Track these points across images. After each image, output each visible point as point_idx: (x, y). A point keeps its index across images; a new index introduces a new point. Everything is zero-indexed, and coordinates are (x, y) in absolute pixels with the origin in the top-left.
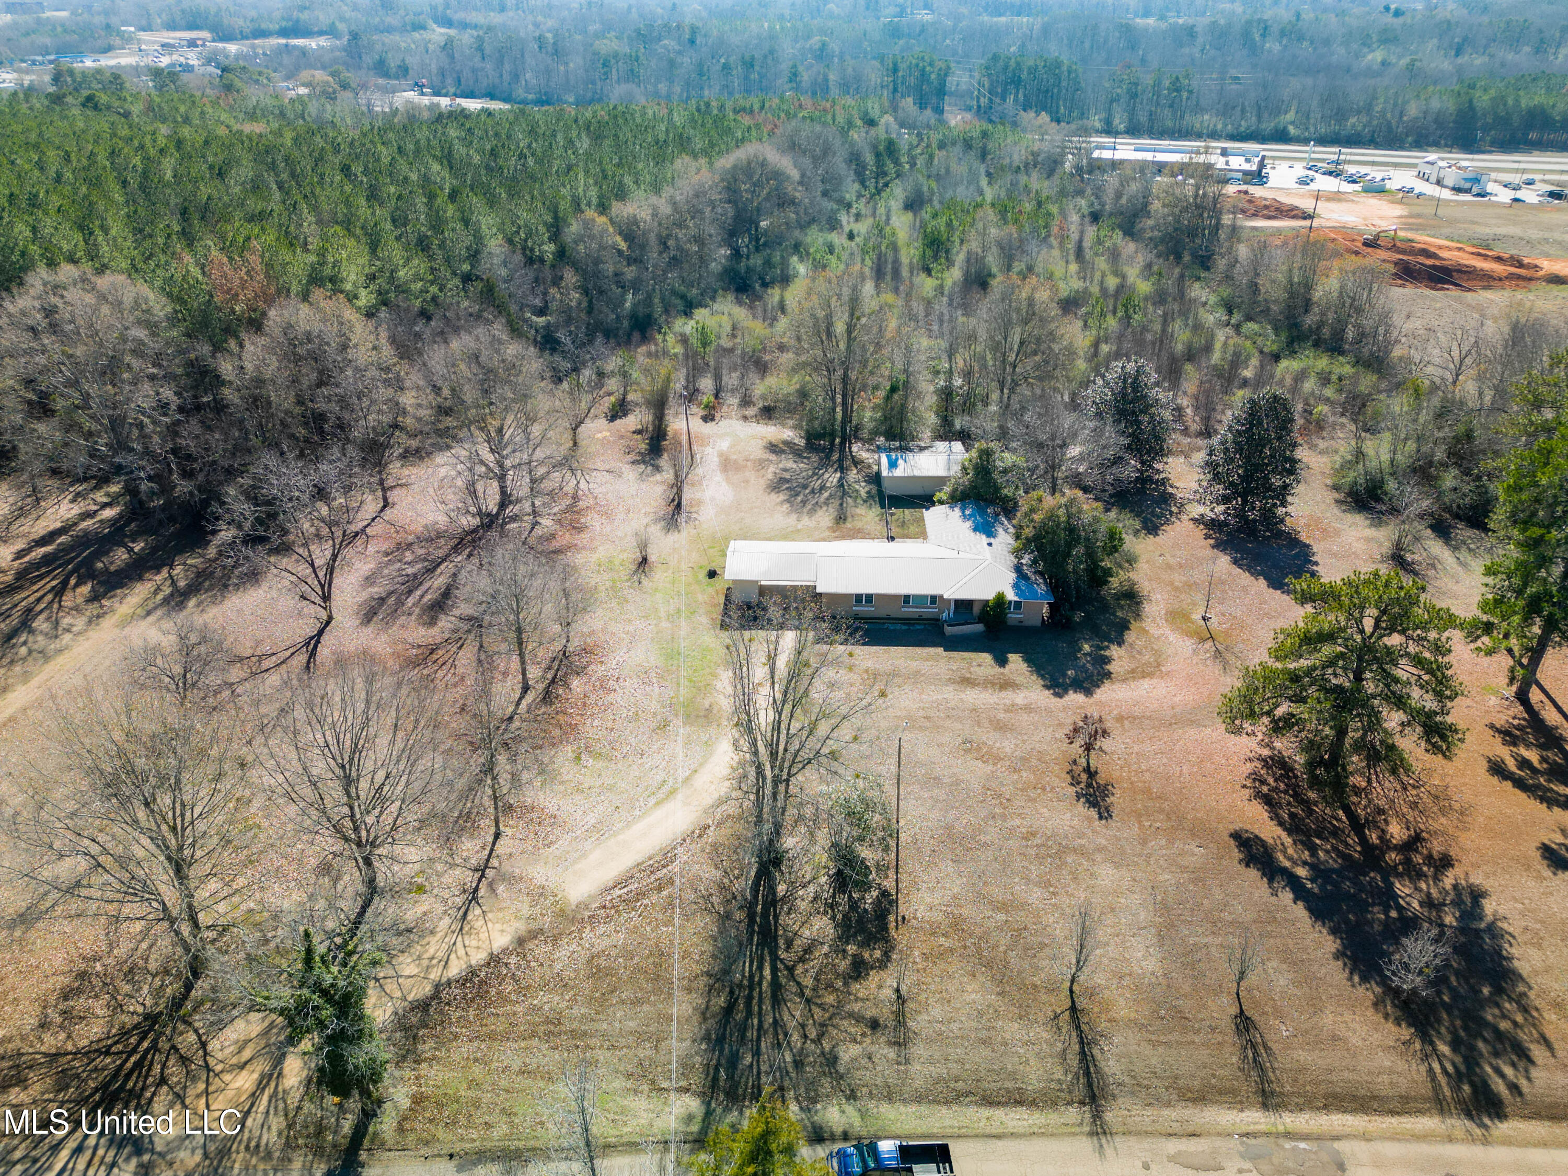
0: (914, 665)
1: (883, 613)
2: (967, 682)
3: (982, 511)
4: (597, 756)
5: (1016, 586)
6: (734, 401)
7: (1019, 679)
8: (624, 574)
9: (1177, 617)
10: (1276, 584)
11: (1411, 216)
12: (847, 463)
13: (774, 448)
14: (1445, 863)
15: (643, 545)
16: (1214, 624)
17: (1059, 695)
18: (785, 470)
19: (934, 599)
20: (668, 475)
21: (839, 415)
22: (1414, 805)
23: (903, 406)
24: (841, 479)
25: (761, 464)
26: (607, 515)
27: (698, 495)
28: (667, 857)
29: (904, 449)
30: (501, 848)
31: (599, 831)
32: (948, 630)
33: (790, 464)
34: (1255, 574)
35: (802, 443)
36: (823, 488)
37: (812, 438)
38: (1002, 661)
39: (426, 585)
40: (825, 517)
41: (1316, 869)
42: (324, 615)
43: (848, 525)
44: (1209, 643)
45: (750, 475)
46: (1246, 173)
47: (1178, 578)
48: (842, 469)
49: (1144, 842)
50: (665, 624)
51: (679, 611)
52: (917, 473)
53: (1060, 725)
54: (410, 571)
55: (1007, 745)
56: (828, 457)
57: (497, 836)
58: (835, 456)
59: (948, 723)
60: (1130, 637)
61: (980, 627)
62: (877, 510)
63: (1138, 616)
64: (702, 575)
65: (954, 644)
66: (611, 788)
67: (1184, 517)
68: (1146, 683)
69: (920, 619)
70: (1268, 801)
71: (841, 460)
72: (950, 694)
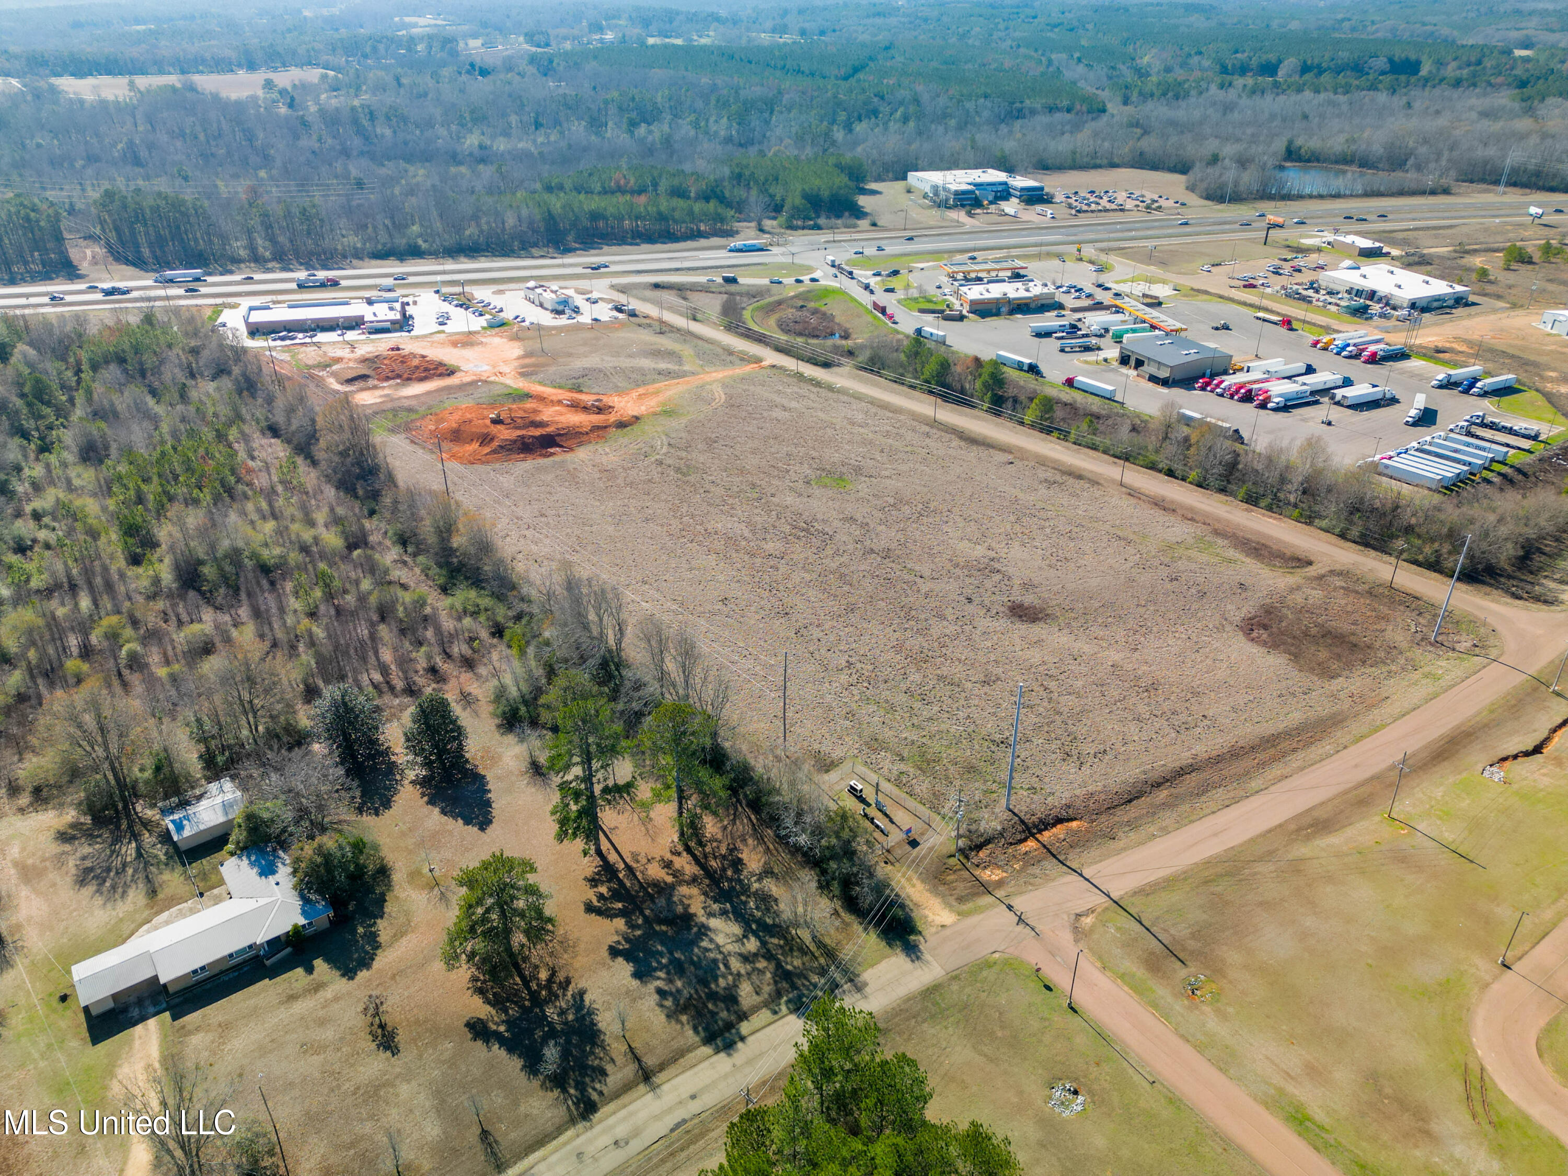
0: (252, 1002)
1: (216, 971)
2: (292, 998)
3: (262, 852)
5: (304, 913)
7: (325, 978)
9: (414, 875)
10: (467, 822)
11: (526, 355)
12: (138, 828)
13: (63, 837)
14: (568, 981)
16: (437, 873)
17: (351, 978)
18: (83, 858)
19: (250, 947)
21: (111, 777)
22: (552, 954)
23: (172, 771)
24: (138, 849)
25: (59, 860)
29: (184, 804)
32: (268, 963)
33: (86, 850)
34: (455, 817)
35: (88, 820)
36: (125, 865)
37: (99, 820)
38: (310, 970)
40: (136, 896)
41: (510, 1023)
43: (161, 896)
44: (436, 889)
45: (52, 876)
46: (393, 322)
47: (410, 842)
48: (135, 836)
49: (420, 1057)
50: (41, 1064)
51: (49, 1046)
52: (202, 827)
53: (359, 1000)
55: (329, 1034)
56: (118, 827)
58: (124, 826)
59: (287, 1037)
60: (389, 908)
61: (289, 950)
62: (179, 869)
63: (389, 886)
64: (55, 1004)
65: (273, 973)
67: (406, 782)
68: (404, 941)
69: (245, 962)
70: (481, 991)
71: (130, 827)
72: (284, 1014)
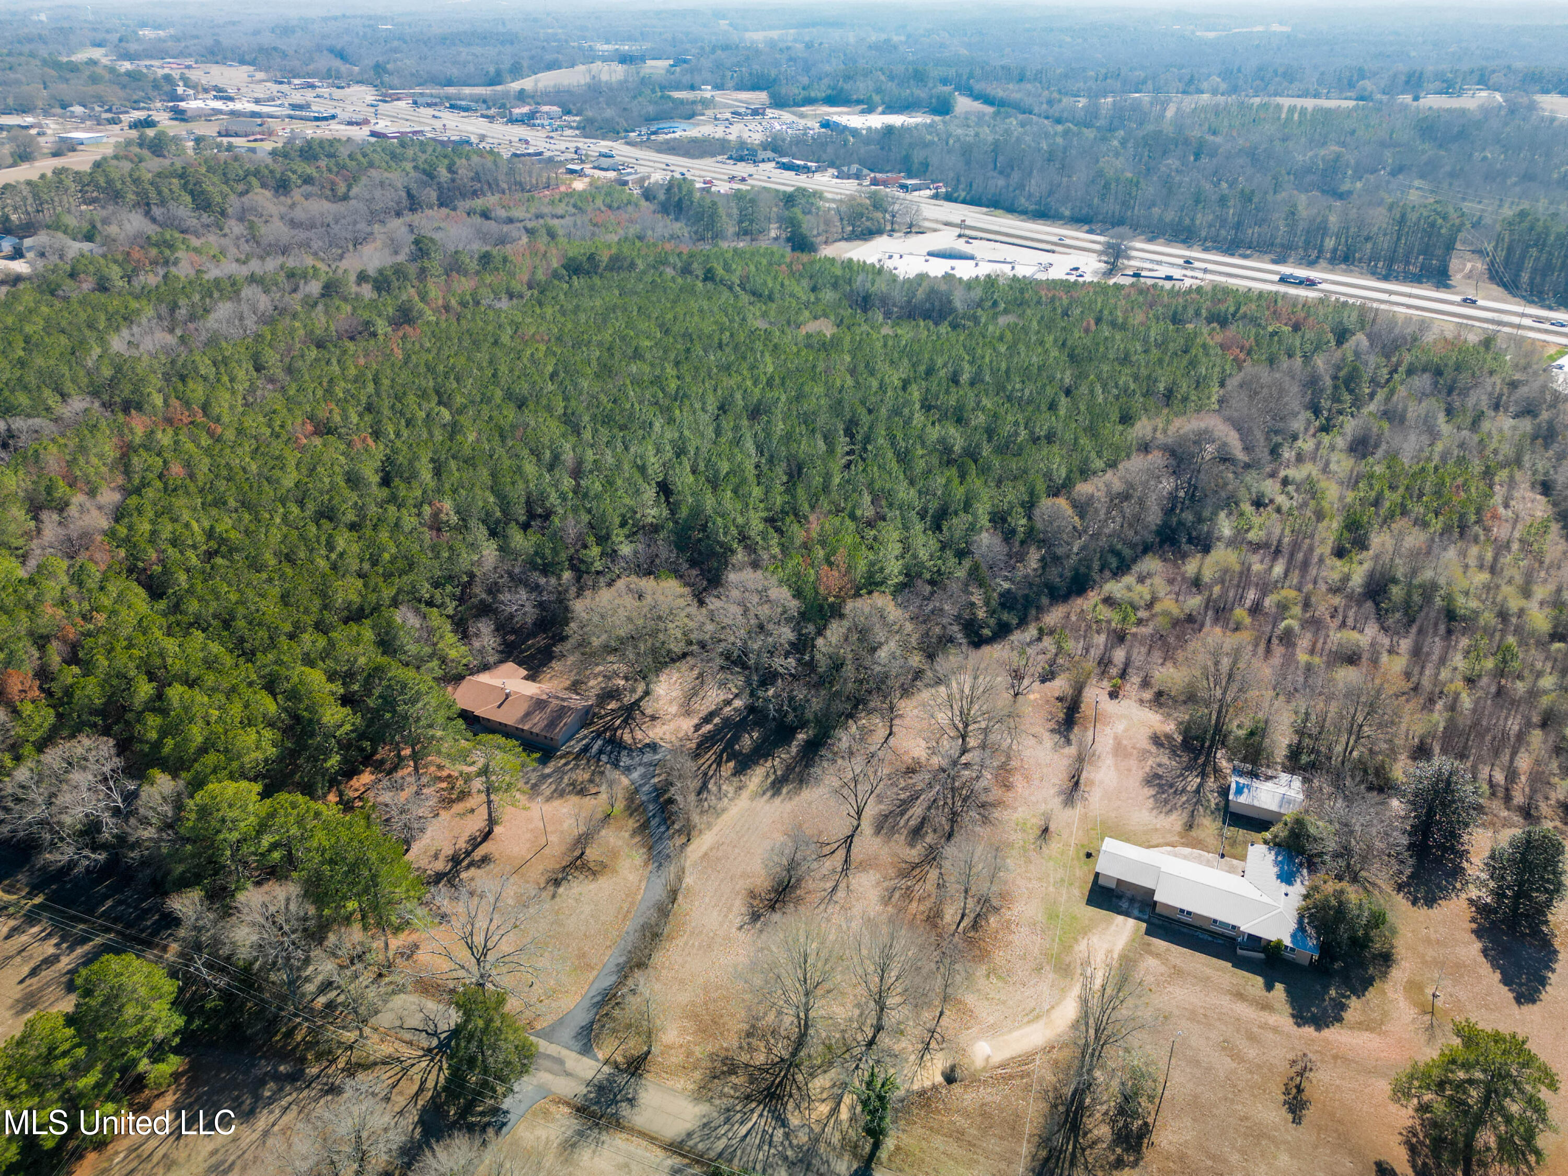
0: (1208, 971)
1: (1198, 924)
2: (1240, 996)
3: (1290, 859)
4: (999, 977)
5: (1294, 936)
6: (1136, 680)
7: (1277, 1005)
8: (1031, 838)
9: (1414, 987)
10: (1506, 982)
12: (1209, 769)
13: (1156, 740)
15: (1047, 817)
16: (1439, 1003)
17: (1299, 1025)
18: (1160, 765)
19: (1234, 927)
20: (1072, 750)
21: (1214, 717)
23: (1261, 743)
24: (1200, 785)
25: (1144, 754)
26: (1027, 778)
27: (1092, 776)
28: (1026, 1059)
29: (1254, 775)
30: (942, 1022)
31: (993, 1030)
32: (1239, 952)
33: (1165, 760)
34: (1494, 967)
35: (1179, 739)
36: (1184, 790)
37: (1186, 744)
38: (1269, 987)
39: (910, 813)
40: (1175, 821)
42: (855, 823)
43: (1193, 833)
44: (1429, 1016)
45: (1133, 763)
47: (1430, 953)
48: (1203, 775)
49: (1316, 1147)
50: (1051, 889)
51: (1062, 880)
52: (1256, 803)
53: (1293, 1049)
54: (902, 796)
55: (1252, 1053)
56: (1196, 759)
57: (941, 1014)
58: (1200, 761)
59: (1218, 1024)
60: (1371, 993)
61: (1262, 956)
62: (1219, 823)
63: (1384, 975)
64: (1082, 855)
65: (1241, 963)
66: (1004, 1003)
67: (1464, 896)
68: (1366, 1035)
69: (1222, 935)
70: (1412, 1148)
71: (1204, 765)
72: (1225, 1002)
